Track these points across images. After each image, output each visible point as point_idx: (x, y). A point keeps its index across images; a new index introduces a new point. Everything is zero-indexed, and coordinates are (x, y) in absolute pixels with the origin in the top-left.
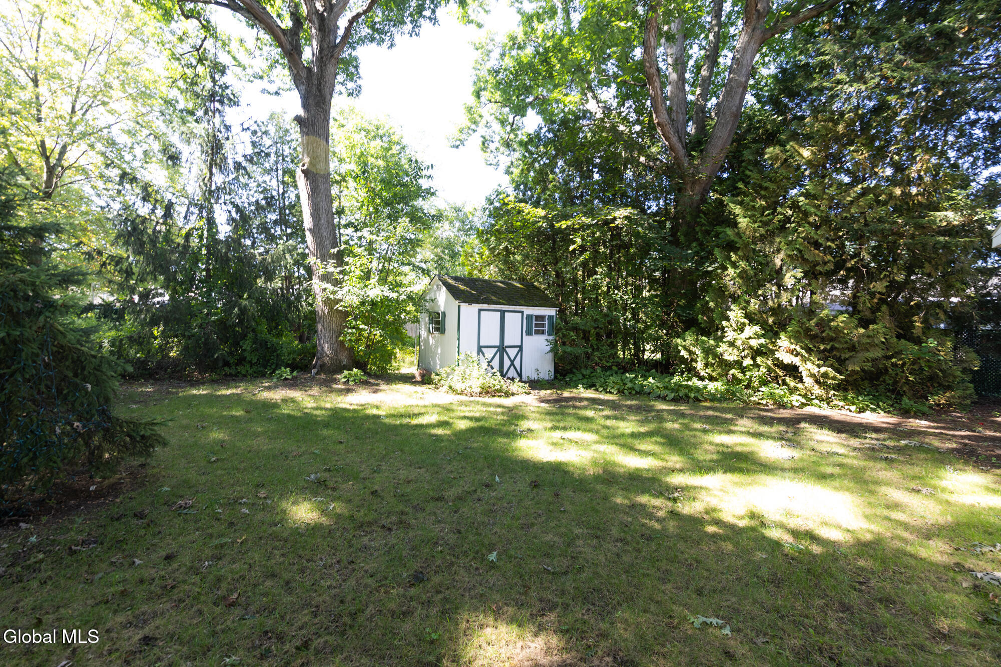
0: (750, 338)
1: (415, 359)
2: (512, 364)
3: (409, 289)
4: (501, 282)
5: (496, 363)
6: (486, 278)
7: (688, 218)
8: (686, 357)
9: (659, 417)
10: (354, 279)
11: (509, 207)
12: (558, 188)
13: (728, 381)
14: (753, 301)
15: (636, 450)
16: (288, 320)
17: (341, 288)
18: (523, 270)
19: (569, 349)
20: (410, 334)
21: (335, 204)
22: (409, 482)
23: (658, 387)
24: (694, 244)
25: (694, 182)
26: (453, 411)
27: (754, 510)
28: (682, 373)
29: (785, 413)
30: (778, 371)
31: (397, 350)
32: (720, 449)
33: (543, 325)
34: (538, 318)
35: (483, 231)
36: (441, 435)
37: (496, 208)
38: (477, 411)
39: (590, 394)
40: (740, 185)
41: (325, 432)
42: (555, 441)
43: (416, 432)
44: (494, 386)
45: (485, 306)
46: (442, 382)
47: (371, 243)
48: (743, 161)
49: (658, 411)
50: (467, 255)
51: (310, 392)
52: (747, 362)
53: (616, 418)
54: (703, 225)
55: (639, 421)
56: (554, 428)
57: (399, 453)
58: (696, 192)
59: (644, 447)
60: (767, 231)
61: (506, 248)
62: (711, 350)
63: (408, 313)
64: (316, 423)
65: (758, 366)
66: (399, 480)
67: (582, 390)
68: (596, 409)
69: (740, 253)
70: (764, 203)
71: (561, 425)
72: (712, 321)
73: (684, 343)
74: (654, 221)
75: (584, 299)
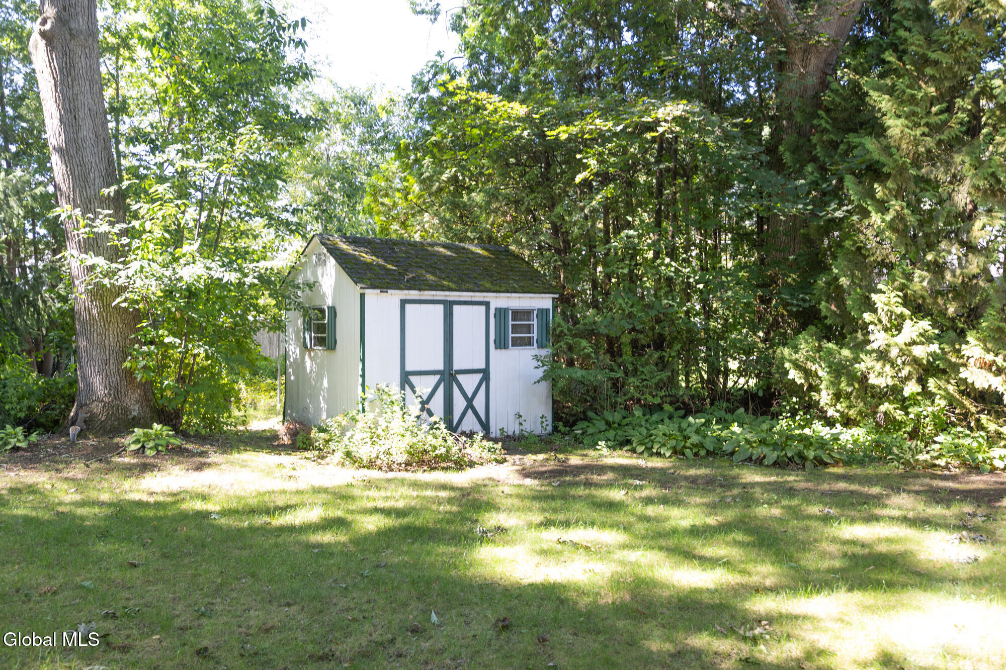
0: (914, 343)
1: (277, 402)
2: (470, 405)
3: (263, 264)
4: (445, 246)
5: (437, 404)
6: (417, 237)
7: (798, 118)
8: (799, 381)
9: (747, 498)
10: (151, 246)
11: (456, 99)
12: (552, 62)
13: (878, 425)
14: (918, 273)
15: (694, 557)
16: (16, 330)
17: (124, 263)
18: (487, 222)
19: (578, 373)
20: (266, 353)
21: (109, 93)
22: (267, 631)
23: (748, 441)
24: (809, 168)
25: (807, 51)
26: (352, 498)
27: (890, 649)
28: (794, 413)
29: (978, 482)
30: (967, 403)
31: (242, 385)
32: (850, 550)
33: (528, 329)
34: (518, 314)
35: (407, 146)
36: (329, 545)
37: (433, 101)
38: (401, 497)
39: (621, 458)
40: (890, 56)
41: (102, 547)
42: (545, 546)
43: (280, 540)
44: (435, 448)
45: (414, 294)
46: (332, 445)
47: (183, 173)
48: (895, 11)
49: (745, 486)
50: (376, 192)
51: (65, 474)
52: (911, 388)
53: (665, 501)
54: (824, 131)
55: (707, 505)
56: (547, 524)
57: (250, 581)
58: (811, 68)
59: (709, 551)
60: (939, 143)
61: (454, 179)
62: (845, 367)
63: (261, 310)
64: (83, 531)
65: (930, 396)
66: (249, 627)
67: (605, 451)
68: (628, 487)
69: (890, 184)
70: (933, 89)
71: (561, 517)
72: (844, 313)
73: (795, 356)
74: (735, 125)
75: (608, 277)
